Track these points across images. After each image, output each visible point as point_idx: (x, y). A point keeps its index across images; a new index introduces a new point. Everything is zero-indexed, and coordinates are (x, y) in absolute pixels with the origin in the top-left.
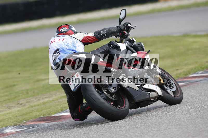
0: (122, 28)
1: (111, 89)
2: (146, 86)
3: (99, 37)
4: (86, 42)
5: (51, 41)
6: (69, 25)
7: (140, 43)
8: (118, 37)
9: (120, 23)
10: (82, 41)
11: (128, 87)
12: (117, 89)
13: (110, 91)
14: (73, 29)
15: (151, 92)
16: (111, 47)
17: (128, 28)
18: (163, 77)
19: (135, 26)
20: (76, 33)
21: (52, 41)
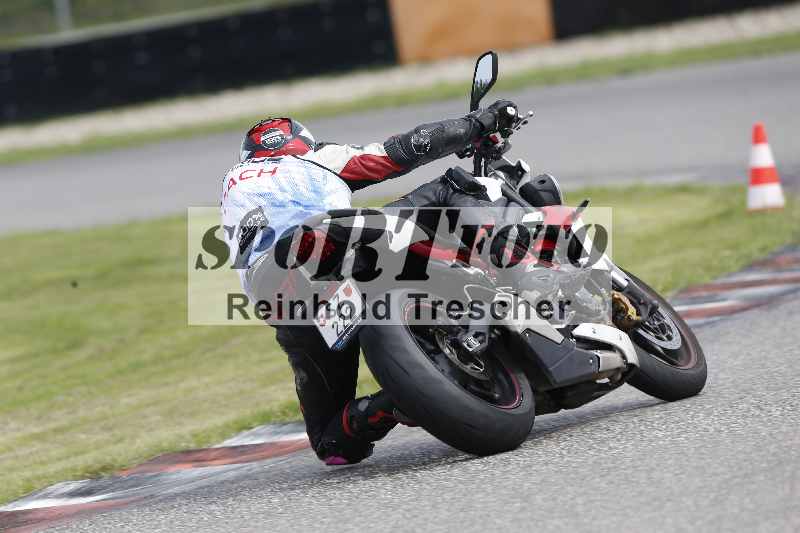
0: (487, 122)
1: (467, 341)
2: (584, 330)
3: (403, 157)
4: (357, 177)
5: (228, 179)
6: (289, 121)
7: (546, 178)
8: (469, 156)
9: (474, 106)
10: (344, 174)
11: (528, 330)
12: (490, 338)
13: (465, 345)
14: (305, 133)
15: (603, 352)
16: (455, 190)
17: (506, 122)
18: (636, 298)
19: (531, 113)
20: (320, 146)
21: (232, 179)
